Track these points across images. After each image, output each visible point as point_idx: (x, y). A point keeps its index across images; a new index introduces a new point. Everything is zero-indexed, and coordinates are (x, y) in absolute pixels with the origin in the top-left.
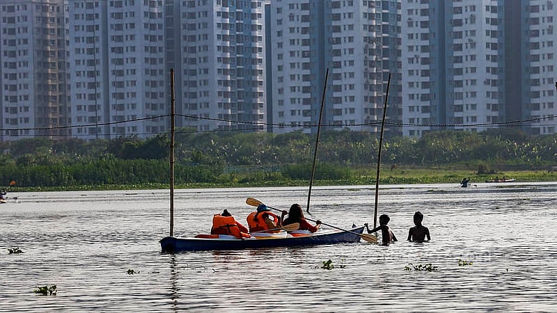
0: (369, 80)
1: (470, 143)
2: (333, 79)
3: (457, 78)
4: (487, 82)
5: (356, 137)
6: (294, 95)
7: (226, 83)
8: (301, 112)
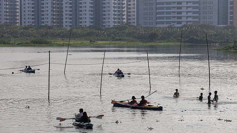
0: (53, 9)
1: (85, 31)
2: (42, 12)
3: (80, 9)
4: (90, 11)
5: (50, 28)
6: (29, 13)
7: (7, 8)
8: (31, 18)
